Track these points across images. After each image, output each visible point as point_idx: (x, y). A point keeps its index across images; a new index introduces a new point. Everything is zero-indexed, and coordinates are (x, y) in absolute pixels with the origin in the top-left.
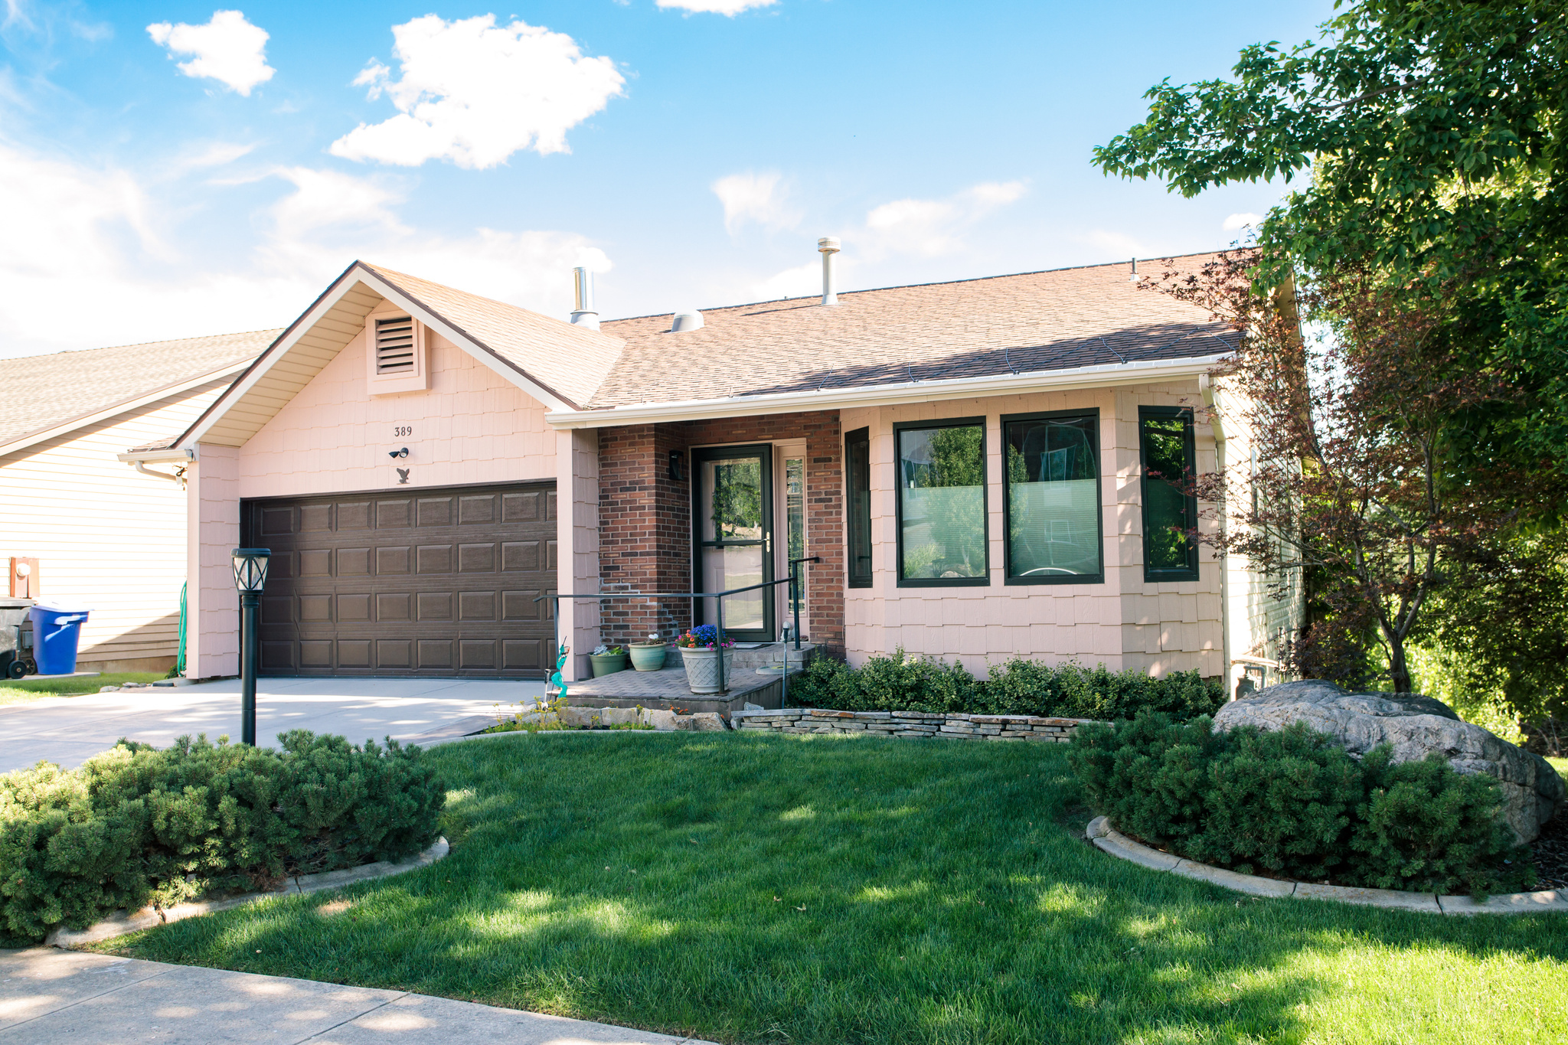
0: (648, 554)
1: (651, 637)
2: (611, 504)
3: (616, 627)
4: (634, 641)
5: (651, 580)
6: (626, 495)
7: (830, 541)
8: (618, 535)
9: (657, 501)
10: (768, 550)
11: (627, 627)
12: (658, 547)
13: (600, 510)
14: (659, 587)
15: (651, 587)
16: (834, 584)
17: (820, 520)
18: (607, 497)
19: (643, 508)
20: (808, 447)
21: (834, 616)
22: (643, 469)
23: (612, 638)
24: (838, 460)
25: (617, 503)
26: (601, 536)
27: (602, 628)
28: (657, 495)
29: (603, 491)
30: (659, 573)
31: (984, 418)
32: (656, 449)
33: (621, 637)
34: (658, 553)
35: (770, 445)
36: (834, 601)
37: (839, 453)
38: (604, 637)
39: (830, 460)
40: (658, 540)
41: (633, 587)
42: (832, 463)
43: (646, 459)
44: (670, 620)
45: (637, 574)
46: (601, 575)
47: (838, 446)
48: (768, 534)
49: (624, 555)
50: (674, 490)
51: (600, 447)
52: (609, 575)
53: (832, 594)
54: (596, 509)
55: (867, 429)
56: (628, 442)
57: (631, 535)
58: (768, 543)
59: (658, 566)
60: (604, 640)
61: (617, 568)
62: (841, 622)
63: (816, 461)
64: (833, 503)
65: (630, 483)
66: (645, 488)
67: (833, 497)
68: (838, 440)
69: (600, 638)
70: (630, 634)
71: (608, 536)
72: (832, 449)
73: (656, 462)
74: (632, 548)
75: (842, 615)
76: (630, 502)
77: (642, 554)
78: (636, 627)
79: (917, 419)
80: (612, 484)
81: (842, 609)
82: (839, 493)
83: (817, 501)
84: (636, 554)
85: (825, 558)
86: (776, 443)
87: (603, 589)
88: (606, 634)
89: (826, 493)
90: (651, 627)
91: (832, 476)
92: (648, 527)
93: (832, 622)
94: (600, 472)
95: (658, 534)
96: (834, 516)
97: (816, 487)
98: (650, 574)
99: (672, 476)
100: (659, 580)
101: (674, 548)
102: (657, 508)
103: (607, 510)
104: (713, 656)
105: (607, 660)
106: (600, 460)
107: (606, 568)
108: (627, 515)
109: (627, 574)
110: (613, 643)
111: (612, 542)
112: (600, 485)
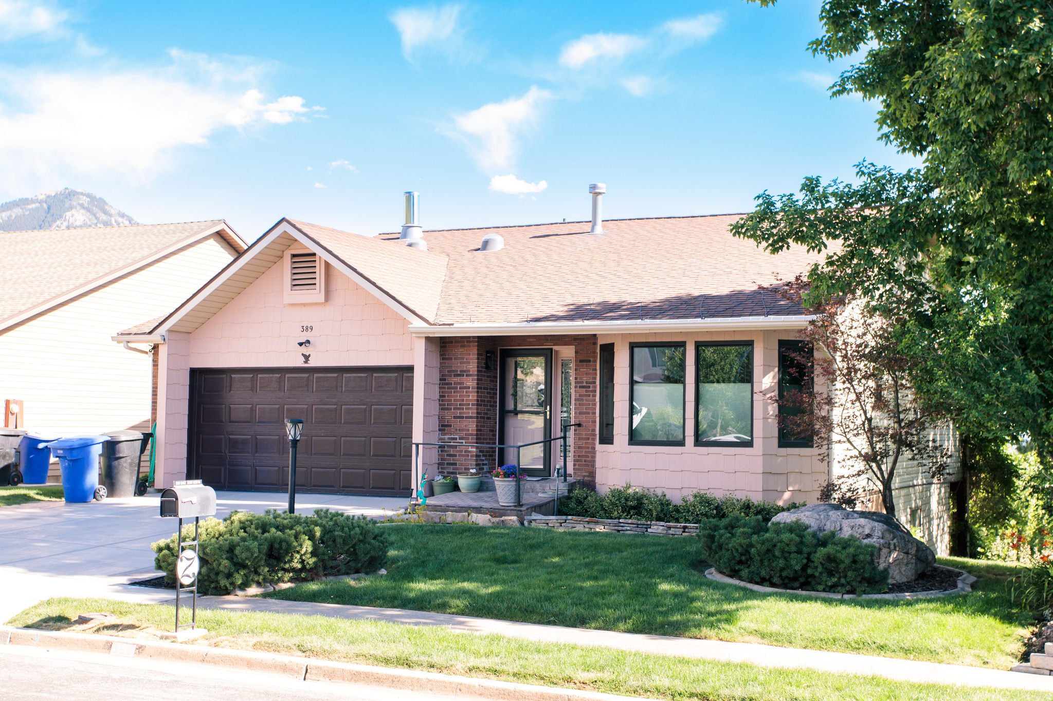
0: (471, 418)
1: (471, 471)
2: (447, 384)
3: (448, 464)
4: (460, 473)
5: (472, 435)
6: (458, 379)
7: (588, 413)
8: (451, 405)
9: (478, 384)
10: (548, 417)
11: (455, 464)
12: (478, 413)
13: (440, 388)
14: (477, 439)
15: (472, 439)
16: (590, 441)
17: (582, 400)
18: (445, 380)
19: (469, 388)
20: (576, 352)
21: (590, 461)
22: (469, 363)
23: (445, 471)
24: (595, 361)
25: (451, 384)
26: (440, 405)
27: (439, 464)
28: (478, 380)
29: (442, 375)
30: (477, 430)
31: (685, 342)
32: (478, 350)
33: (451, 471)
34: (477, 418)
35: (551, 350)
36: (589, 452)
37: (595, 357)
38: (440, 470)
39: (590, 361)
40: (477, 409)
41: (460, 439)
42: (591, 363)
43: (471, 356)
44: (483, 460)
45: (463, 430)
46: (439, 430)
47: (595, 352)
48: (548, 407)
49: (455, 417)
50: (488, 377)
51: (441, 347)
52: (444, 430)
53: (588, 448)
54: (437, 387)
55: (613, 344)
56: (459, 344)
57: (460, 405)
58: (548, 413)
59: (477, 426)
60: (440, 472)
61: (450, 426)
62: (593, 466)
63: (581, 361)
64: (591, 389)
65: (461, 371)
66: (470, 375)
67: (591, 385)
68: (595, 349)
69: (437, 471)
70: (457, 469)
71: (445, 405)
72: (592, 354)
73: (478, 359)
74: (460, 413)
75: (594, 461)
76: (459, 383)
77: (467, 418)
78: (461, 464)
79: (644, 341)
80: (448, 371)
81: (594, 457)
82: (595, 383)
83: (580, 387)
84: (462, 417)
85: (584, 424)
86: (555, 348)
87: (440, 439)
88: (442, 468)
89: (587, 383)
90: (471, 465)
91: (591, 371)
92: (471, 400)
93: (587, 465)
94: (441, 363)
95: (478, 405)
96: (591, 398)
97: (581, 378)
98: (472, 430)
99: (487, 367)
100: (477, 435)
101: (487, 414)
102: (478, 388)
103: (445, 388)
104: (514, 483)
105: (443, 485)
106: (441, 355)
107: (443, 426)
108: (458, 392)
109: (456, 430)
110: (446, 474)
111: (447, 409)
112: (440, 371)
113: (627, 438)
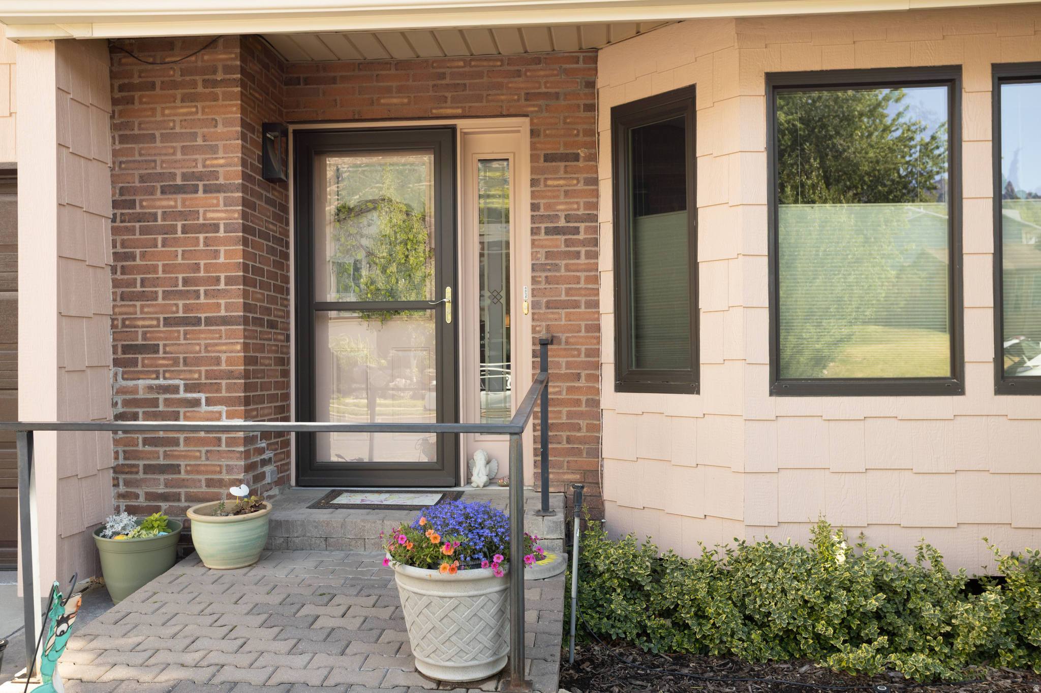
0: (225, 321)
1: (234, 491)
2: (140, 218)
3: (148, 469)
4: (194, 499)
5: (230, 375)
6: (176, 202)
7: (576, 305)
8: (155, 282)
9: (244, 216)
10: (449, 319)
11: (175, 469)
12: (247, 307)
13: (115, 231)
14: (247, 387)
15: (229, 388)
16: (582, 383)
17: (556, 267)
18: (131, 204)
19: (215, 228)
20: (534, 133)
21: (581, 441)
22: (214, 149)
23: (141, 492)
24: (594, 158)
25: (154, 217)
26: (116, 284)
27: (117, 470)
28: (245, 203)
29: (122, 191)
30: (248, 361)
31: (958, 69)
32: (243, 111)
33: (161, 489)
34: (246, 321)
35: (453, 129)
36: (581, 415)
37: (594, 145)
38: (122, 489)
39: (576, 157)
40: (245, 294)
41: (188, 389)
42: (581, 164)
43: (220, 129)
44: (261, 451)
45: (198, 361)
46: (116, 362)
47: (592, 132)
48: (448, 290)
49: (168, 322)
51: (115, 102)
52: (134, 363)
53: (578, 402)
54: (105, 226)
55: (691, 90)
56: (179, 93)
57: (186, 282)
58: (448, 308)
59: (246, 347)
60: (121, 496)
61: (155, 349)
62: (596, 453)
63: (548, 158)
64: (581, 236)
65: (185, 177)
66: (218, 189)
67: (582, 226)
68: (594, 121)
69: (113, 492)
70: (182, 483)
71: (133, 283)
72: (581, 138)
73: (244, 137)
74: (187, 308)
75: (598, 440)
76: (183, 215)
77: (209, 321)
78: (196, 470)
79: (817, 67)
80: (142, 179)
81: (598, 428)
82: (594, 218)
83: (548, 231)
84: (197, 321)
85: (563, 337)
86: (462, 124)
87: (120, 391)
88: (127, 483)
89: (568, 218)
90: (230, 469)
91: (581, 186)
92: (225, 267)
93: (578, 452)
94: (115, 153)
95: (246, 281)
96: (583, 260)
97: (548, 206)
98: (229, 361)
100: (246, 375)
102: (245, 229)
103: (132, 231)
105: (137, 548)
106: (114, 127)
107: (127, 349)
108: (177, 242)
109: (176, 362)
110: (142, 501)
111: (141, 296)
112: (114, 179)
113: (765, 373)
